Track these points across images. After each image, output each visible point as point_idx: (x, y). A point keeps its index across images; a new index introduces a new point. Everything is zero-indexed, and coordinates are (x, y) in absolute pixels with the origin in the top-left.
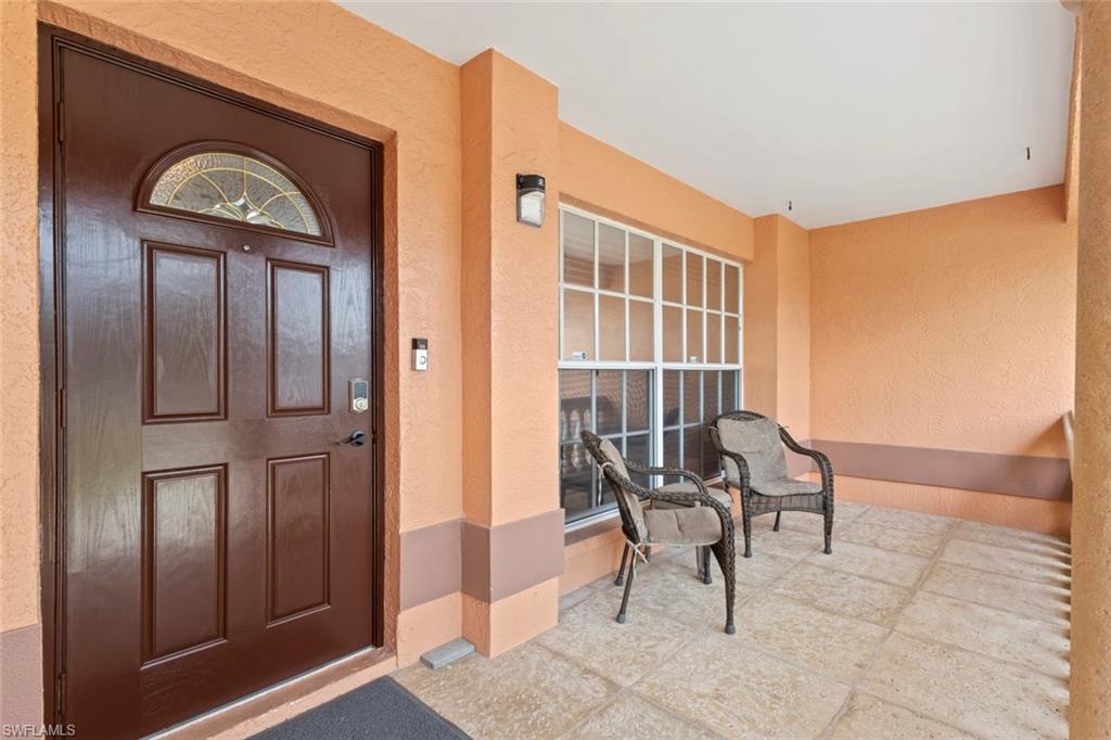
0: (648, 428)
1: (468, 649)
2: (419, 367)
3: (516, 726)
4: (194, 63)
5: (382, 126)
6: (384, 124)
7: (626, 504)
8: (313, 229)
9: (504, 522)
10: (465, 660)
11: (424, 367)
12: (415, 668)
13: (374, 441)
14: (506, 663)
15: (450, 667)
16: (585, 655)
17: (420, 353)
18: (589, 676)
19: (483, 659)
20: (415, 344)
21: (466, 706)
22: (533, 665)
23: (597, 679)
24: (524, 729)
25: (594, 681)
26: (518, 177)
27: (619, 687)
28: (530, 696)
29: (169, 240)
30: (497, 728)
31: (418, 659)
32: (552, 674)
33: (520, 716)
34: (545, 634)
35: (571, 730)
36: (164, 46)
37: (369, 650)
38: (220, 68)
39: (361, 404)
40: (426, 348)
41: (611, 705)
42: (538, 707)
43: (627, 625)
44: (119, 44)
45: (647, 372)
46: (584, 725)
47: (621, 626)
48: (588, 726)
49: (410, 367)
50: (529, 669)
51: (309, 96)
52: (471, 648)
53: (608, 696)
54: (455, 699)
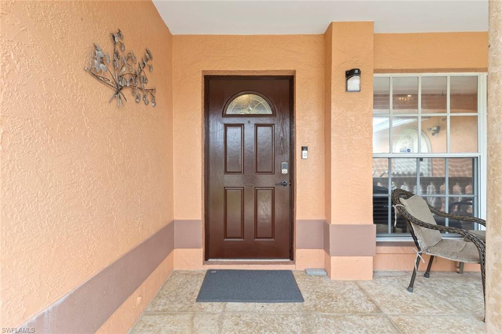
0: (473, 194)
1: (324, 273)
2: (304, 157)
3: (322, 302)
4: (234, 72)
5: (290, 70)
6: (291, 69)
7: (412, 229)
8: (269, 112)
9: (337, 223)
10: (321, 276)
11: (306, 157)
12: (302, 272)
13: (290, 185)
14: (336, 283)
15: (313, 276)
16: (376, 294)
17: (305, 152)
18: (369, 302)
19: (328, 279)
20: (303, 148)
21: (310, 289)
22: (347, 288)
23: (374, 305)
24: (324, 304)
25: (370, 304)
26: (346, 72)
27: (381, 312)
28: (337, 298)
29: (230, 123)
30: (315, 300)
31: (304, 270)
32: (353, 294)
33: (326, 300)
34: (363, 281)
35: (343, 314)
36: (227, 71)
37: (288, 260)
38: (240, 71)
39: (285, 171)
40: (307, 150)
41: (371, 316)
42: (336, 301)
43: (413, 293)
44: (219, 74)
45: (473, 159)
46: (351, 315)
47: (409, 293)
48: (352, 316)
49: (301, 157)
50: (345, 288)
51: (265, 69)
52: (325, 274)
53: (372, 312)
54: (307, 285)
